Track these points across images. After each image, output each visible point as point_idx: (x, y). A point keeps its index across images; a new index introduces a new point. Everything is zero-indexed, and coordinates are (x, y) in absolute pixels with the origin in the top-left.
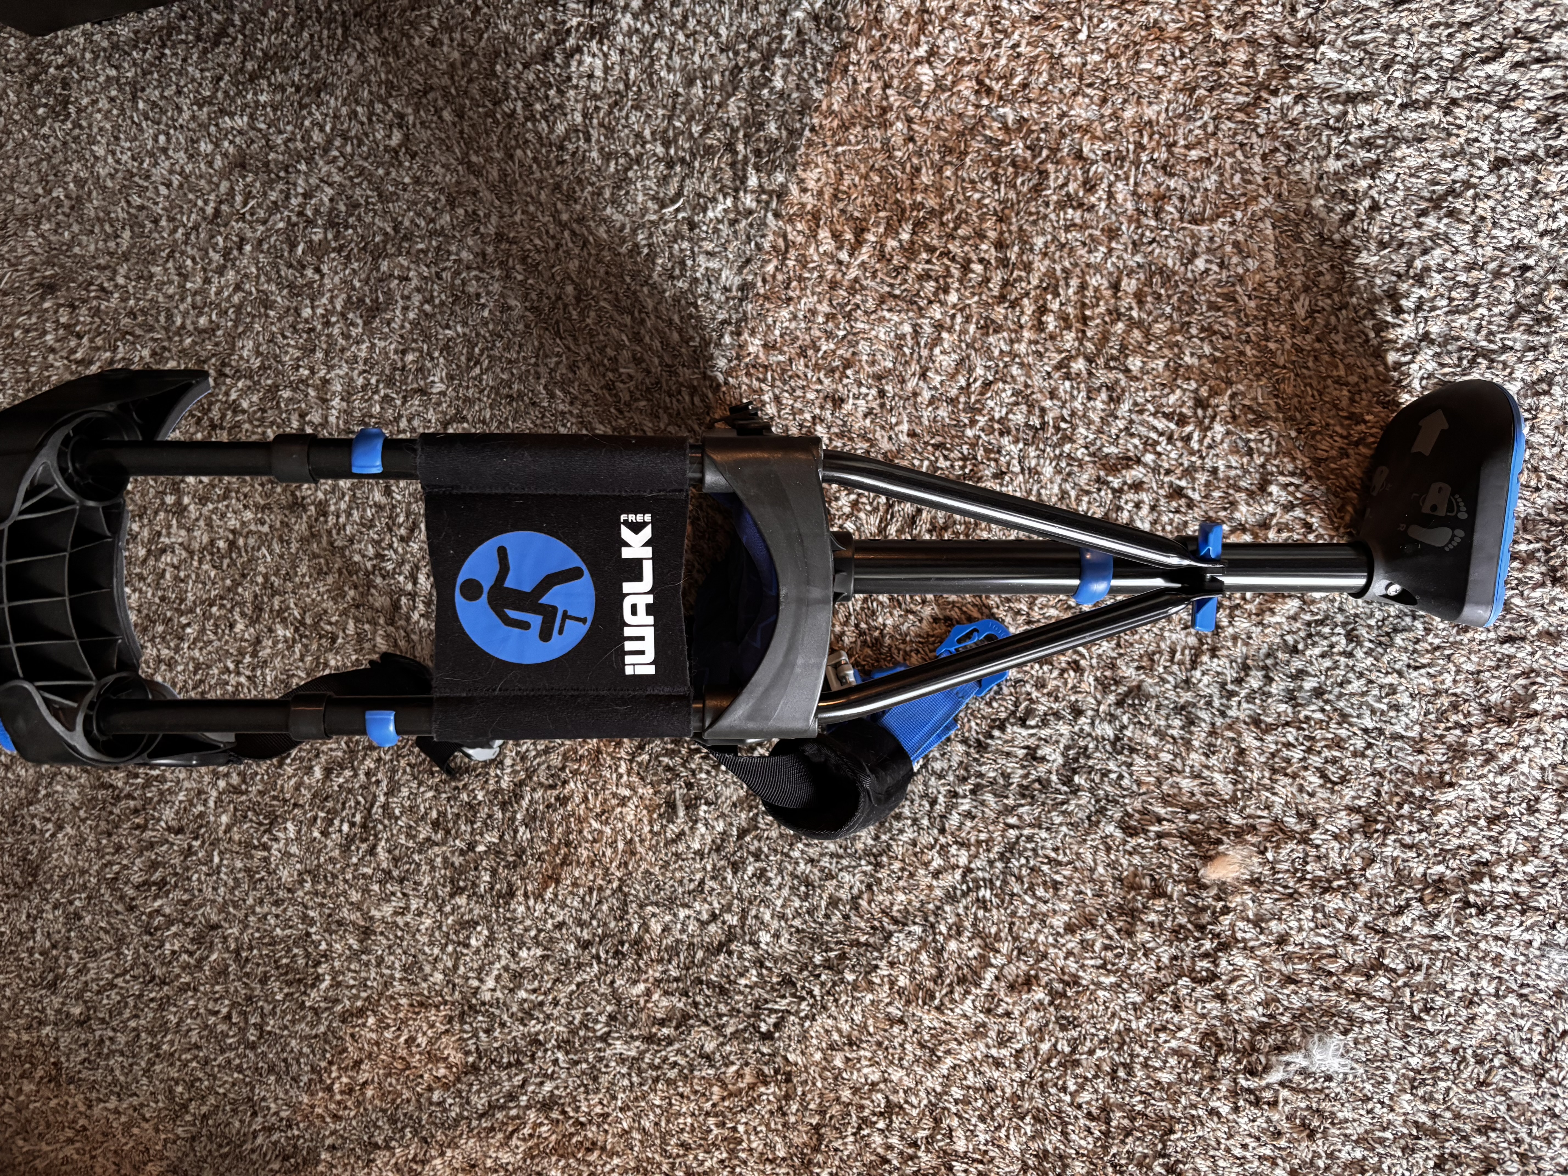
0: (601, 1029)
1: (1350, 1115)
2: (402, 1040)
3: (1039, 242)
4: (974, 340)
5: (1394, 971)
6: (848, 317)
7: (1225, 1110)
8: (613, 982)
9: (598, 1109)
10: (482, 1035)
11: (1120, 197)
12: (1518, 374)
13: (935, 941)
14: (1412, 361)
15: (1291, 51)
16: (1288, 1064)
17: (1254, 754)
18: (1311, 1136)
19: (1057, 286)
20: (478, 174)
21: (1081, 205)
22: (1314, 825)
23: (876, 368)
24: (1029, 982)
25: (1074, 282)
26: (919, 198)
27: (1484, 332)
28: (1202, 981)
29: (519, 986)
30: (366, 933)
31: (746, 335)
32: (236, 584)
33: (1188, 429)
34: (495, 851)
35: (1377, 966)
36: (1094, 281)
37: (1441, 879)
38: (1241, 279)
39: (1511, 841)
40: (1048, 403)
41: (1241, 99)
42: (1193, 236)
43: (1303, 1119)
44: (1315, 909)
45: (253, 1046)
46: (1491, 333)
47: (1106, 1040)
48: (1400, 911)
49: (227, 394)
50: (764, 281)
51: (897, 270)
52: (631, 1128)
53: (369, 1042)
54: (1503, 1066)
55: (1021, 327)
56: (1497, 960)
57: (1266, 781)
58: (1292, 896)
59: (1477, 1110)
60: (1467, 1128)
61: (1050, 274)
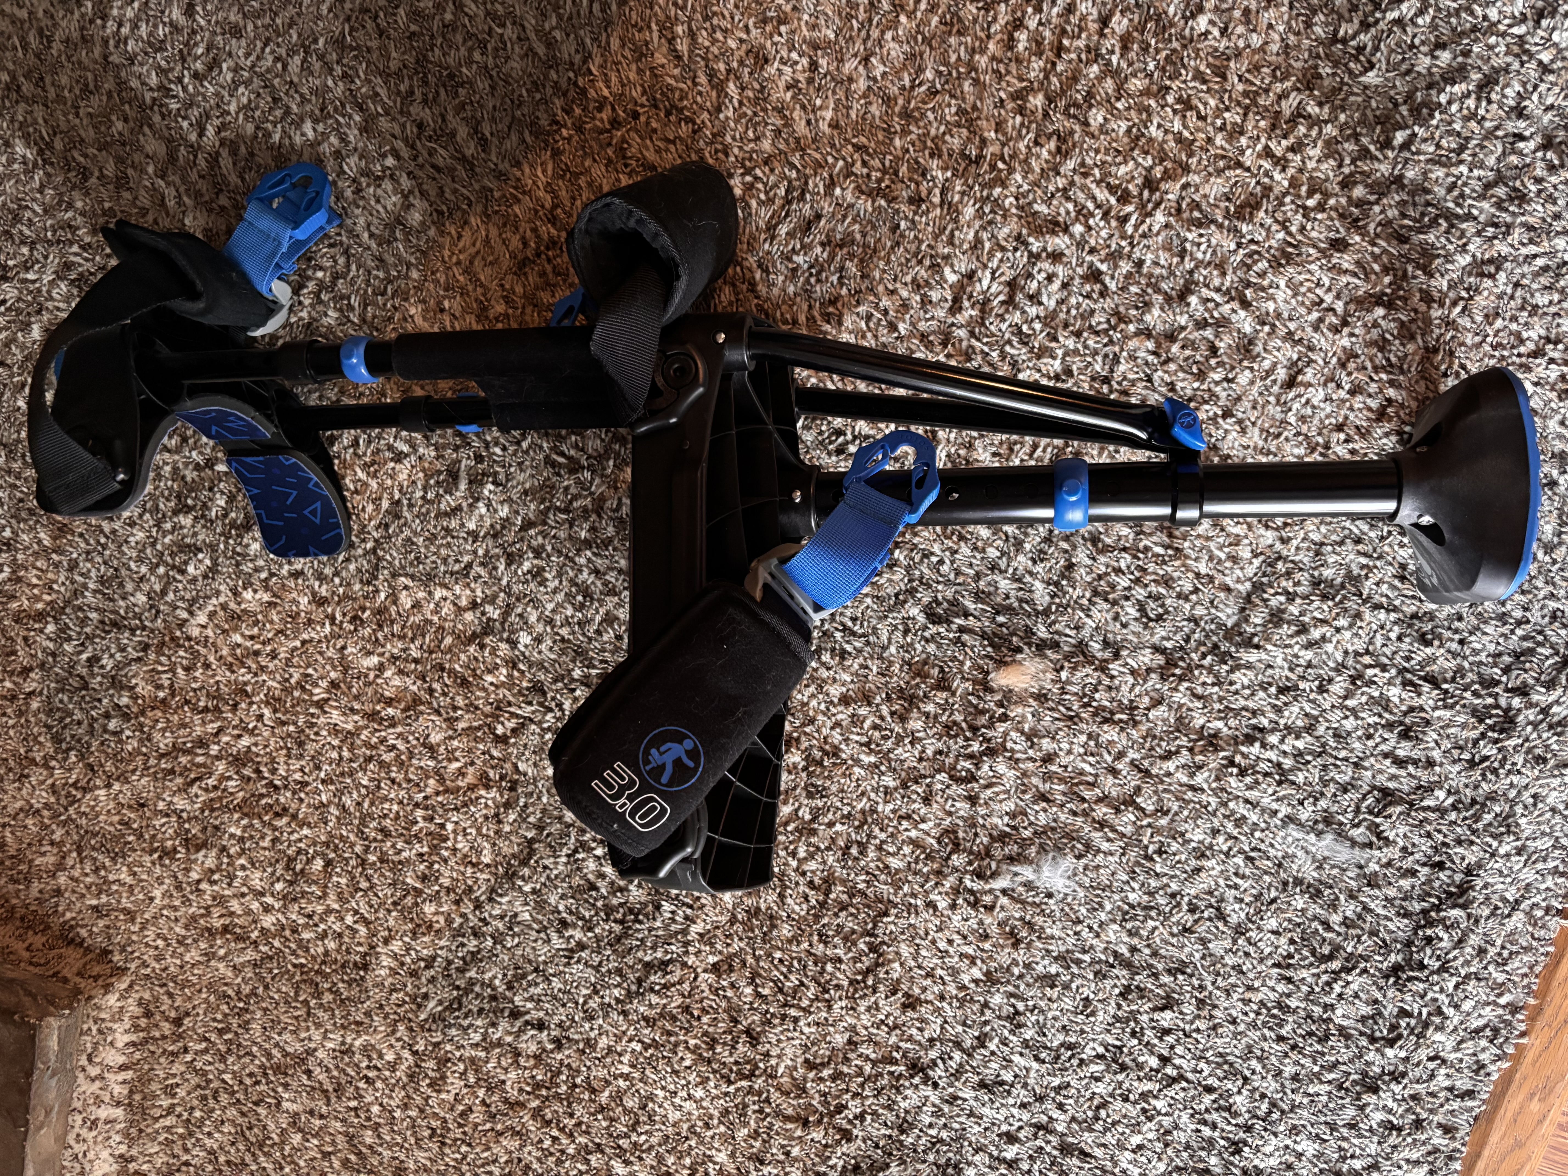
0: (319, 693)
1: (1057, 933)
2: (84, 656)
4: (933, 36)
5: (1143, 810)
7: (942, 904)
8: (344, 648)
9: (297, 776)
10: (179, 671)
12: (1471, 247)
14: (1377, 202)
16: (1016, 874)
17: (1082, 571)
18: (1016, 945)
22: (1117, 656)
27: (1456, 193)
28: (959, 780)
29: (236, 629)
33: (1129, 208)
35: (1130, 802)
37: (1215, 736)
39: (1293, 715)
40: (991, 135)
43: (1013, 928)
44: (1090, 736)
46: (1462, 195)
47: (849, 816)
48: (1168, 756)
52: (330, 802)
53: (44, 650)
54: (1210, 919)
55: (989, 37)
56: (1240, 822)
57: (1085, 602)
58: (1072, 719)
59: (1175, 952)
60: (1160, 967)
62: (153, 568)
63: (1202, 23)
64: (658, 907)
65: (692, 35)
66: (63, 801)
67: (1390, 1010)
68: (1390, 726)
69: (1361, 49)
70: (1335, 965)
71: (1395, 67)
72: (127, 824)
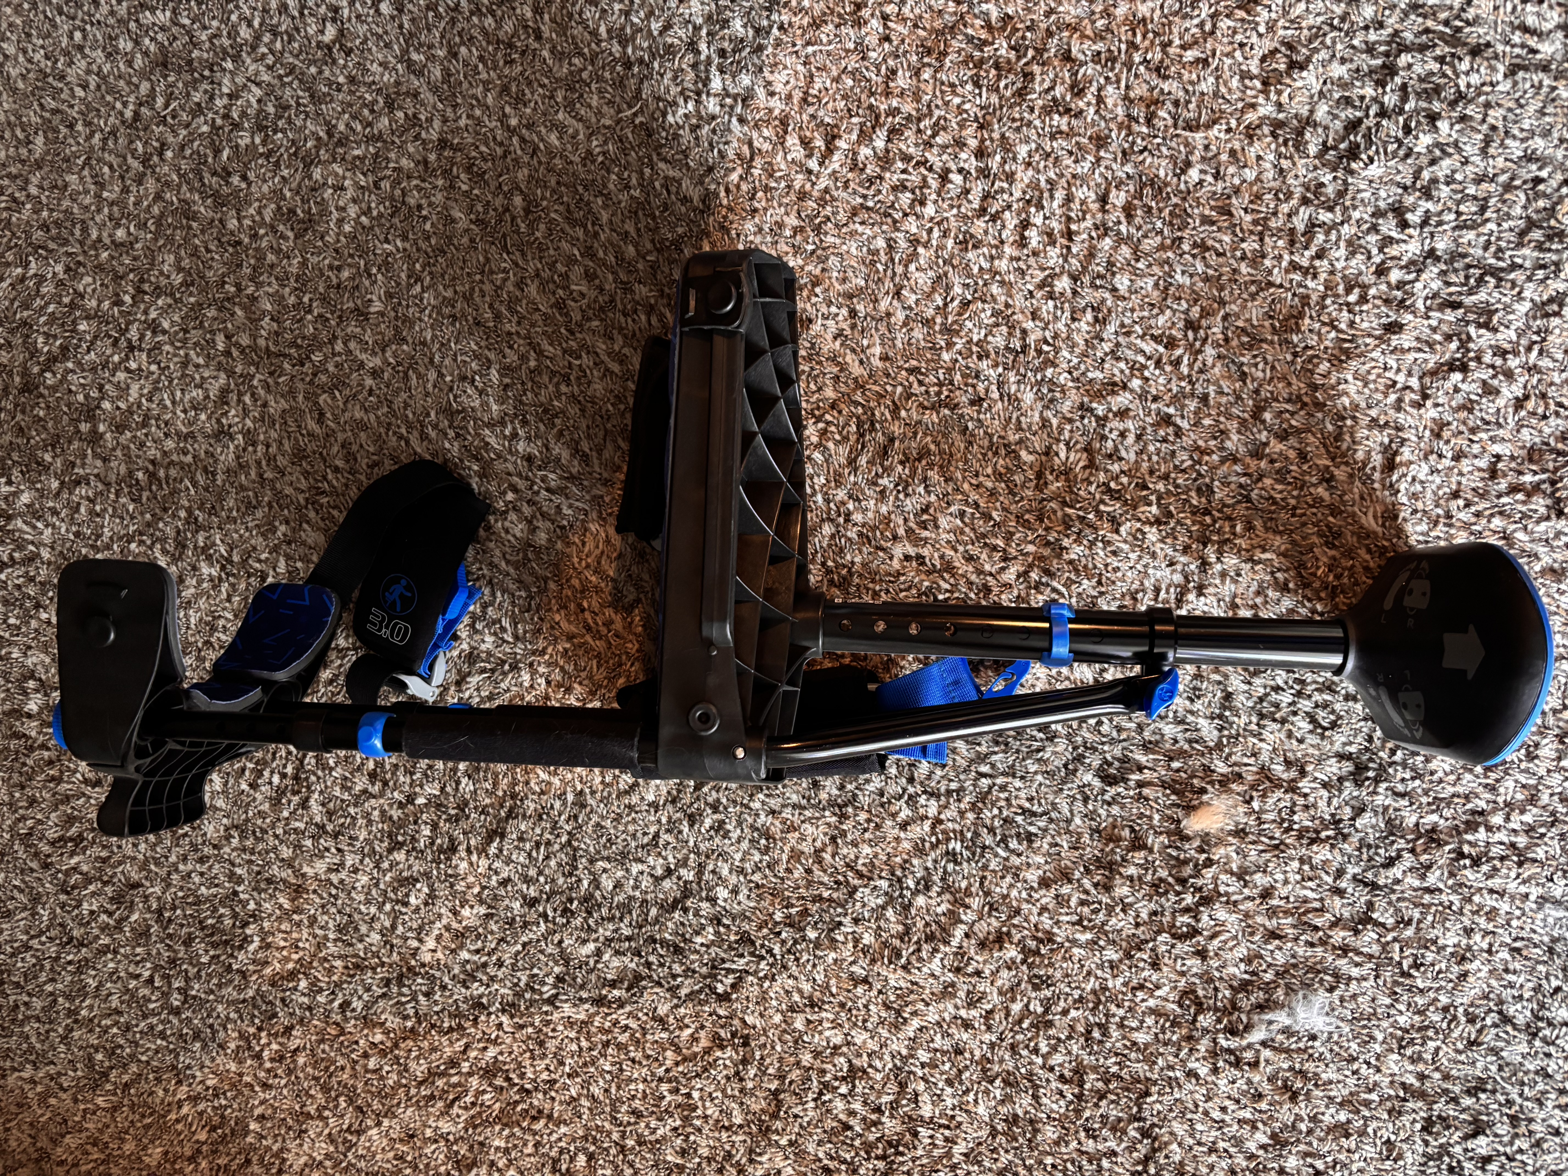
0: (548, 991)
1: (1334, 1076)
2: (336, 1004)
3: (1022, 151)
4: (952, 256)
5: (1383, 925)
6: (818, 230)
7: (1203, 1070)
8: (561, 942)
9: (545, 1076)
10: (421, 998)
11: (1110, 102)
12: (1526, 294)
13: (901, 896)
14: (1417, 280)
16: (1270, 1023)
17: (1242, 698)
18: (1294, 1097)
19: (1041, 198)
20: (419, 74)
21: (1068, 111)
22: (1303, 773)
23: (847, 286)
24: (1000, 939)
25: (1060, 195)
26: (895, 104)
27: (1493, 249)
28: (1182, 937)
29: (462, 946)
30: (298, 891)
32: (156, 518)
33: (1179, 352)
34: (437, 803)
35: (1365, 919)
36: (1080, 193)
37: (1434, 830)
38: (1237, 191)
39: (1509, 789)
40: (1029, 325)
42: (1187, 145)
43: (1285, 1080)
44: (1302, 861)
45: (177, 1012)
46: (1500, 250)
47: (1081, 999)
48: (1390, 863)
49: (146, 312)
50: (727, 191)
51: (871, 181)
52: (580, 1095)
53: (301, 1006)
54: (1495, 1025)
55: (1002, 242)
56: (1491, 915)
57: (1254, 727)
58: (1278, 847)
59: (1469, 1070)
60: (1457, 1089)
61: (1034, 185)
62: (381, 907)
63: (1194, 174)
66: (341, 1148)
72: (401, 1158)
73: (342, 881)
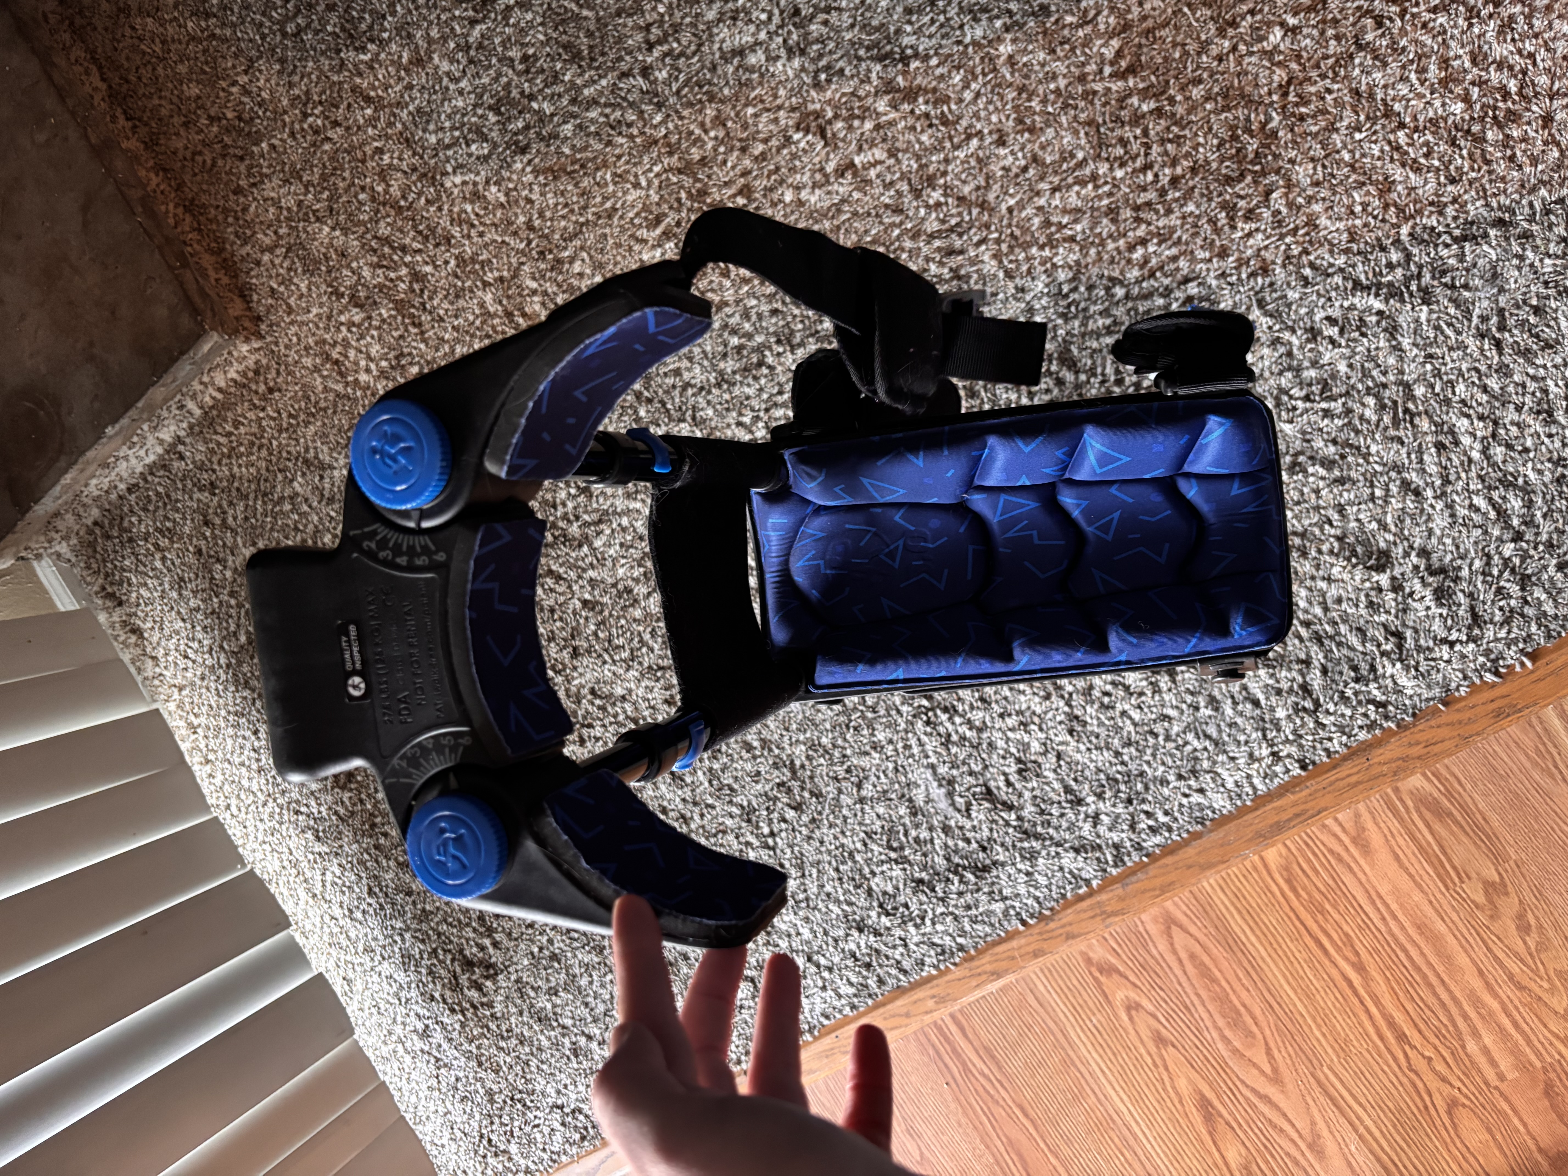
0: (490, 277)
2: (376, 144)
3: (1191, 207)
4: (1098, 209)
6: (1065, 106)
8: (523, 264)
9: (442, 312)
10: (423, 199)
11: (1251, 242)
15: (1414, 288)
19: (1165, 241)
21: (1232, 219)
23: (1040, 153)
25: (1174, 251)
26: (1178, 98)
29: (472, 202)
30: (418, 62)
31: (1009, 36)
34: (542, 118)
36: (1182, 263)
40: (1082, 289)
41: (1363, 277)
45: (284, 35)
50: (1057, 21)
51: (1118, 119)
52: (448, 341)
53: (355, 121)
54: (852, 783)
55: (1125, 235)
56: (907, 747)
59: (821, 785)
60: (809, 786)
61: (1172, 230)
62: (453, 128)
64: (580, 546)
65: (978, 95)
66: (301, 215)
67: (901, 899)
68: (1019, 761)
69: (1295, 409)
70: (893, 855)
71: (1304, 433)
72: (327, 259)
73: (447, 88)
